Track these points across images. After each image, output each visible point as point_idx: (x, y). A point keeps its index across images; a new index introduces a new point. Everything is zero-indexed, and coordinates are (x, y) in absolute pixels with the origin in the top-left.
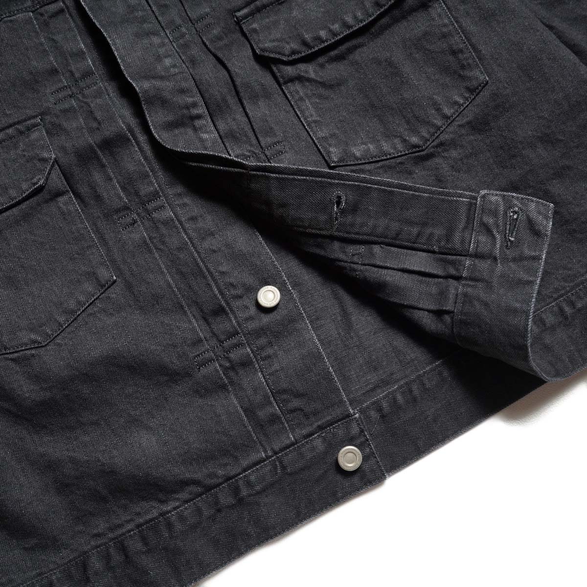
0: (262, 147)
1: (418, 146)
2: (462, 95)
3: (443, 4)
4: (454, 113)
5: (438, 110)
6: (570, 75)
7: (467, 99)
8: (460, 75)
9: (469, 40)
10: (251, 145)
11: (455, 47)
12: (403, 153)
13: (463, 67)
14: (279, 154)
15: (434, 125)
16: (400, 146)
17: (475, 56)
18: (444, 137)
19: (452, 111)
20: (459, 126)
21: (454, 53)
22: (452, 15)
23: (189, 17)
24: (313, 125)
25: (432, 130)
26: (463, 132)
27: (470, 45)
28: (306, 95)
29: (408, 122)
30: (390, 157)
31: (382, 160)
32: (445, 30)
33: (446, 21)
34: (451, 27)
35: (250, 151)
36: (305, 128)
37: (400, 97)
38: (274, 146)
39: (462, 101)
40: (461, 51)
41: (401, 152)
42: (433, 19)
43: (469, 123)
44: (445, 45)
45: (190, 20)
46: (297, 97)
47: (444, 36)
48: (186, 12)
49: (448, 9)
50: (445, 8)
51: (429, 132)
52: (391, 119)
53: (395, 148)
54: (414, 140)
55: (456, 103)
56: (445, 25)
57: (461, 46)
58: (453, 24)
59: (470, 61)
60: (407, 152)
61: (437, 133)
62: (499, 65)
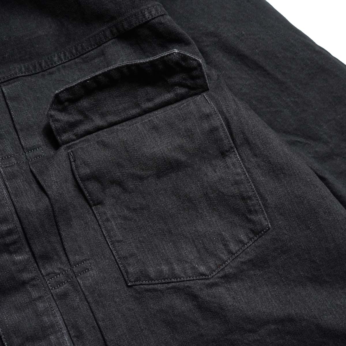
0: (70, 264)
1: (205, 275)
2: (247, 235)
3: (238, 155)
4: (239, 251)
5: (225, 245)
6: (342, 229)
7: (251, 239)
8: (247, 218)
9: (257, 189)
10: (62, 263)
11: (245, 195)
12: (191, 278)
13: (250, 211)
14: (85, 271)
15: (220, 259)
16: (189, 272)
17: (261, 204)
18: (229, 270)
19: (237, 248)
20: (242, 263)
21: (243, 199)
22: (245, 166)
23: (22, 145)
24: (116, 244)
25: (219, 263)
26: (245, 267)
27: (258, 194)
28: (113, 216)
29: (199, 252)
30: (180, 280)
31: (173, 282)
32: (238, 178)
33: (239, 170)
34: (243, 177)
35: (60, 269)
36: (110, 247)
37: (194, 229)
38: (81, 264)
39: (246, 241)
40: (250, 198)
41: (190, 277)
42: (228, 167)
43: (250, 261)
44: (236, 191)
45: (23, 149)
46: (105, 218)
47: (236, 183)
48: (20, 141)
49: (242, 160)
50: (240, 159)
51: (216, 264)
52: (184, 246)
53: (185, 273)
54: (202, 269)
55: (241, 242)
56: (238, 174)
57: (250, 194)
58: (245, 174)
59: (257, 208)
60: (195, 278)
61: (222, 266)
62: (281, 214)
